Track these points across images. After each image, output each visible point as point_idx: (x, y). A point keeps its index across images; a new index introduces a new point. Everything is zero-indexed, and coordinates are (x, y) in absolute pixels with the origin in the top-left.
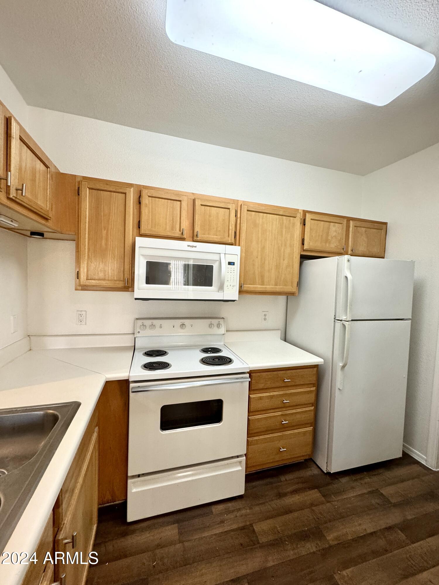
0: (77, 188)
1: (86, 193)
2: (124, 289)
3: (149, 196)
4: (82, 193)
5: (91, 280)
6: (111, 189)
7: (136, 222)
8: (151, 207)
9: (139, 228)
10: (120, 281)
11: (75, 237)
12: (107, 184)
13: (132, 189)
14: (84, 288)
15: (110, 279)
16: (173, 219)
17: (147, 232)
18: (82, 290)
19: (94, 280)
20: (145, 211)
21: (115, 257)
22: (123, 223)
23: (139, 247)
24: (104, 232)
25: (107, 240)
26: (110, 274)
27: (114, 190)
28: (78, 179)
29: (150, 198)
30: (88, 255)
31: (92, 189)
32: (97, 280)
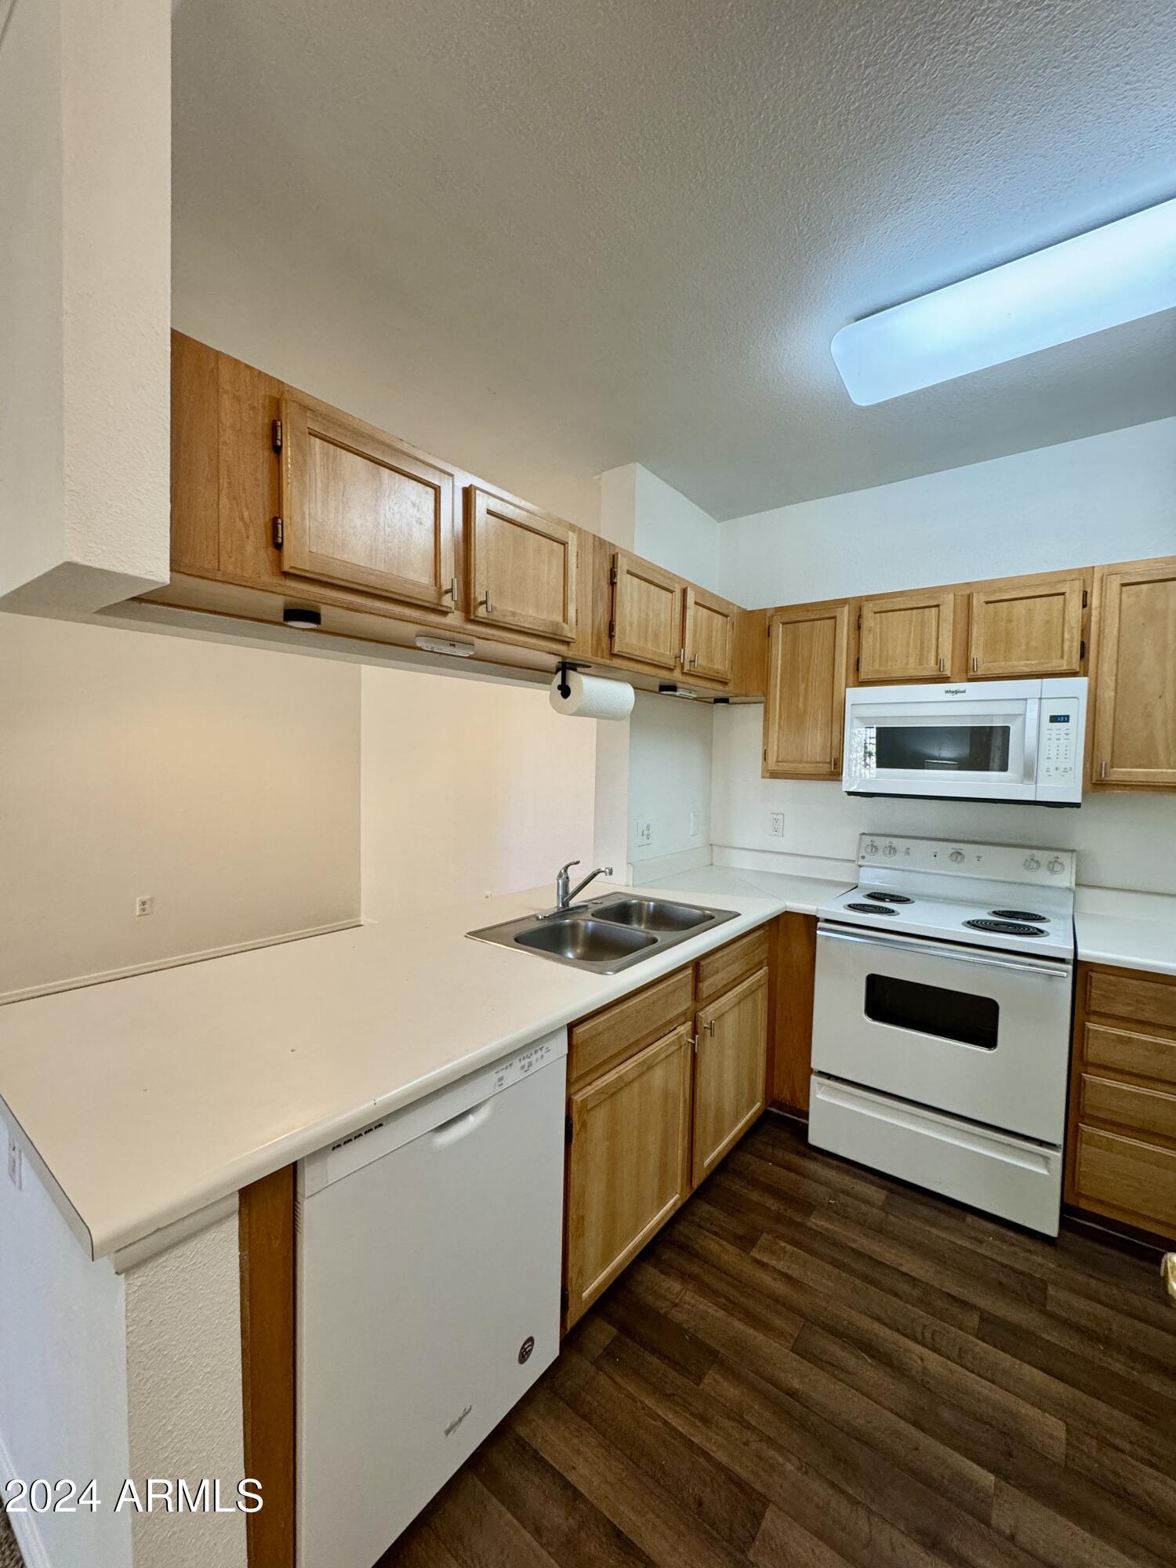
0: (767, 627)
1: (779, 631)
2: (831, 777)
3: (875, 613)
4: (774, 634)
5: (782, 762)
6: (813, 617)
7: (852, 661)
8: (878, 631)
9: (858, 670)
10: (825, 763)
11: (763, 699)
12: (808, 611)
13: (846, 609)
14: (774, 775)
15: (809, 760)
16: (922, 643)
17: (870, 676)
18: (770, 778)
19: (787, 762)
20: (867, 640)
21: (817, 724)
22: (831, 669)
23: (852, 705)
24: (803, 686)
25: (806, 698)
26: (810, 753)
27: (817, 617)
28: (769, 614)
29: (878, 615)
30: (779, 724)
31: (787, 623)
32: (792, 762)
